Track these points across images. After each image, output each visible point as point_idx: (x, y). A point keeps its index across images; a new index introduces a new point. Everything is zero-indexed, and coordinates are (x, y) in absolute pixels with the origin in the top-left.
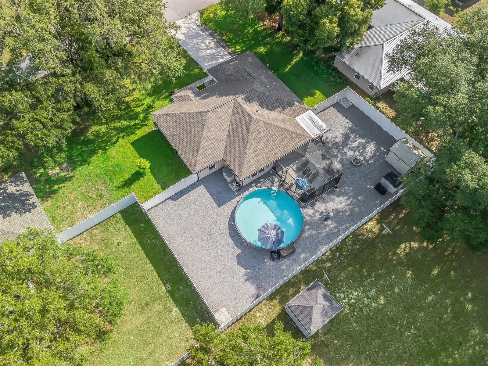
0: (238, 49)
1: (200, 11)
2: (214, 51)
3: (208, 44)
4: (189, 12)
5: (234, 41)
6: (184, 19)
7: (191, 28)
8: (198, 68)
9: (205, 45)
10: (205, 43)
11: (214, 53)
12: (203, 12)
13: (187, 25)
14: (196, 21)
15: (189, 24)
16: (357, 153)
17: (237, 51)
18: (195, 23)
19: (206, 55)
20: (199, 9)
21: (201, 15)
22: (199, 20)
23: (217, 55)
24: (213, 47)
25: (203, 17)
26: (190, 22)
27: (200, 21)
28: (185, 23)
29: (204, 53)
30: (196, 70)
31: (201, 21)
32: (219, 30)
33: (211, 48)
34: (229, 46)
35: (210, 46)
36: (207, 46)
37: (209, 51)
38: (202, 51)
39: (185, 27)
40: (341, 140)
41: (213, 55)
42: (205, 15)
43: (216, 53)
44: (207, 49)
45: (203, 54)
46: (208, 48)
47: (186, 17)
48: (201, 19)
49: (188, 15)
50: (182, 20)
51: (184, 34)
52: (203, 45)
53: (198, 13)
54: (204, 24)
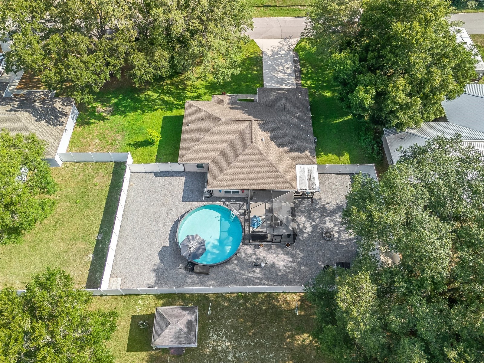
0: (307, 84)
1: (301, 38)
2: (286, 76)
3: (285, 68)
4: (291, 36)
5: (309, 75)
6: (283, 39)
8: (261, 84)
9: (282, 68)
10: (283, 67)
11: (284, 78)
12: (304, 40)
13: (281, 45)
14: (292, 45)
16: (336, 228)
17: (305, 85)
18: (289, 47)
19: (276, 77)
23: (285, 81)
24: (288, 73)
25: (300, 44)
26: (285, 44)
27: (294, 47)
29: (276, 74)
30: (258, 85)
31: (296, 47)
32: (304, 61)
33: (285, 73)
34: (302, 78)
35: (286, 71)
36: (283, 70)
37: (281, 75)
38: (275, 72)
39: (278, 47)
40: (331, 208)
41: (282, 79)
42: (303, 43)
43: (286, 79)
44: (281, 72)
45: (274, 74)
47: (286, 38)
48: (297, 45)
49: (289, 37)
50: (280, 40)
51: (273, 52)
52: (281, 68)
53: (299, 39)
54: (296, 50)
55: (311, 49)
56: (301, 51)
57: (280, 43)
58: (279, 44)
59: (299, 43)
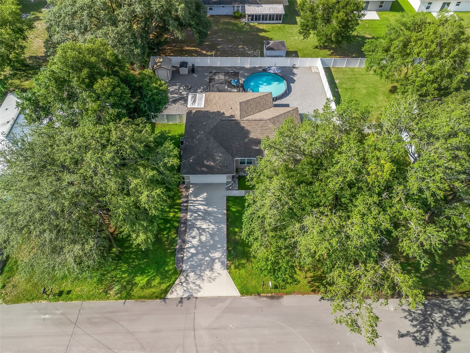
0: (174, 212)
1: (164, 299)
2: (199, 223)
3: (198, 237)
4: (180, 305)
5: (168, 225)
6: (195, 295)
7: (197, 275)
8: (230, 210)
9: (202, 237)
10: (200, 240)
11: (201, 220)
12: (161, 294)
13: (198, 282)
14: (182, 283)
15: (194, 283)
17: (176, 210)
18: (186, 280)
19: (210, 222)
20: (163, 302)
21: (168, 290)
22: (177, 282)
23: (200, 216)
24: (195, 229)
25: (168, 284)
26: (191, 285)
27: (178, 280)
28: (197, 288)
29: (210, 227)
30: (234, 210)
31: (176, 278)
32: (169, 251)
33: (198, 229)
34: (178, 222)
35: (198, 232)
36: (200, 234)
37: (204, 226)
38: (211, 231)
39: (203, 280)
41: (204, 219)
42: (164, 286)
43: (198, 219)
44: (204, 230)
45: (212, 226)
46: (201, 230)
47: (188, 298)
48: (174, 283)
49: (184, 300)
50: (199, 295)
51: (212, 269)
52: (203, 238)
53: (169, 296)
54: (178, 272)
55: (154, 276)
56: (170, 270)
57: (200, 287)
58: (202, 285)
59: (170, 286)
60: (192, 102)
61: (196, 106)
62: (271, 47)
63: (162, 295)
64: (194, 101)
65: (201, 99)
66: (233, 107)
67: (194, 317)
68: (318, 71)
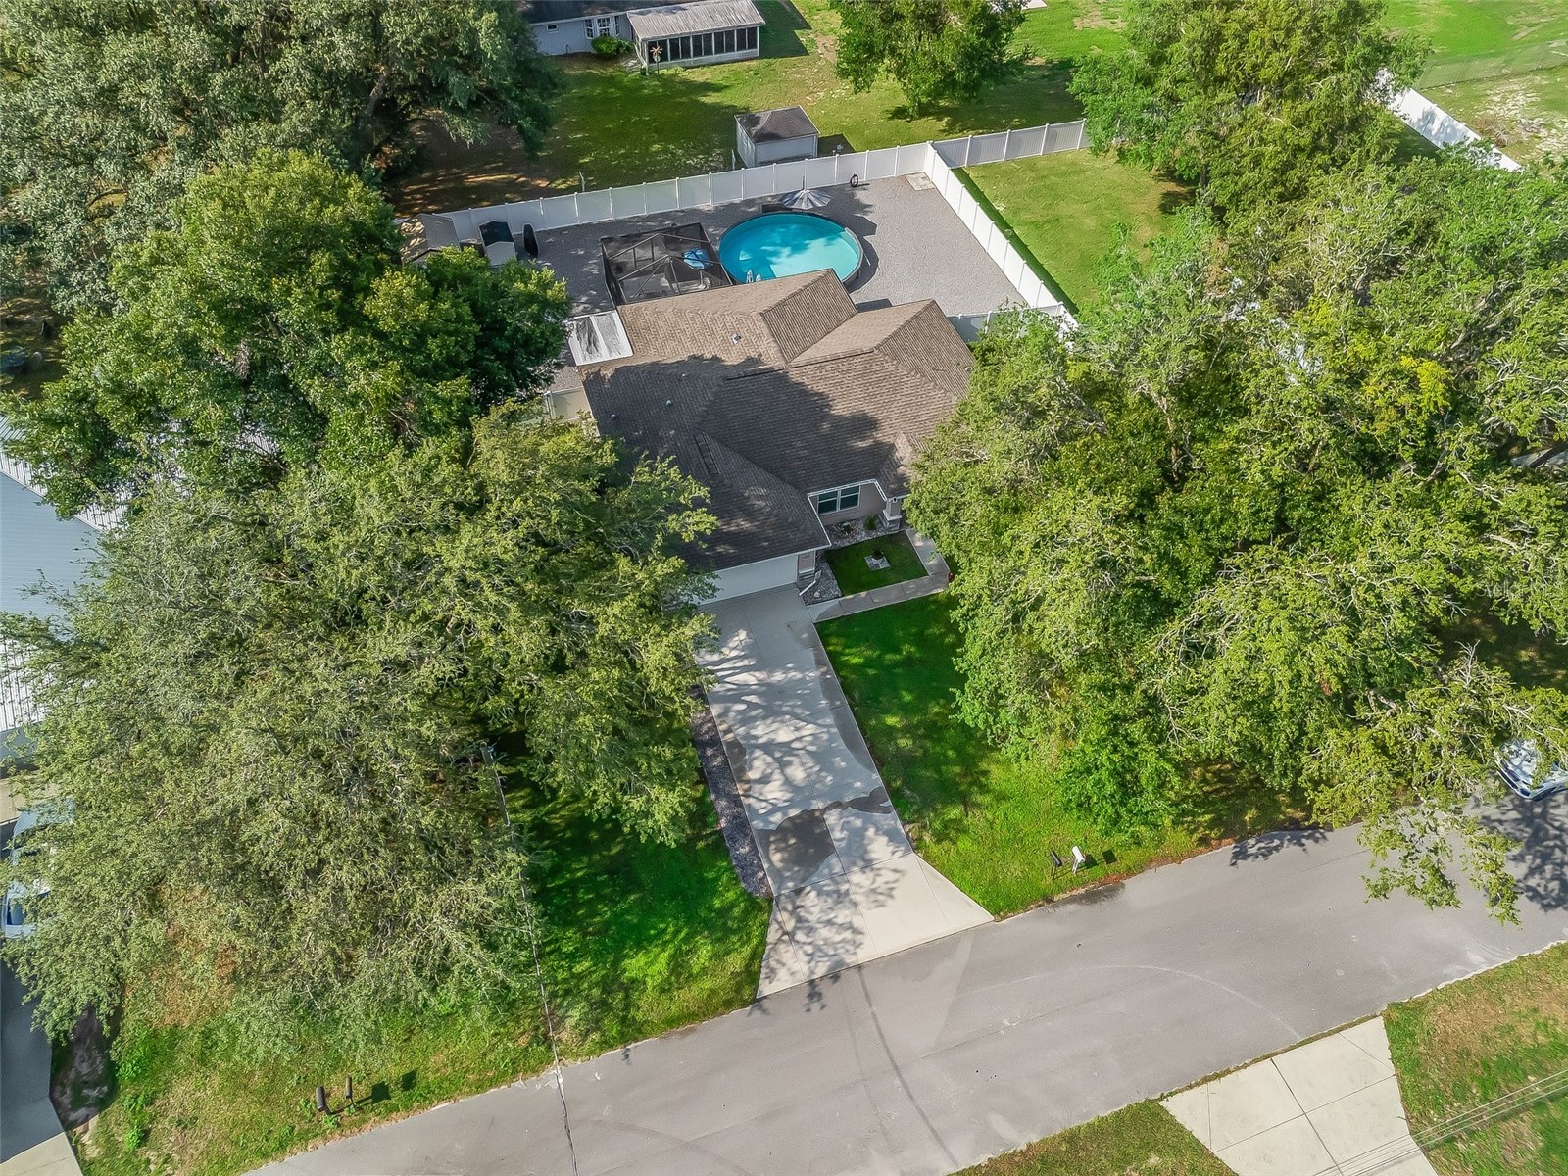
1: (756, 1001)
2: (761, 731)
3: (777, 776)
4: (816, 1006)
6: (850, 960)
7: (828, 894)
8: (846, 665)
9: (789, 771)
10: (788, 782)
11: (764, 718)
12: (738, 989)
13: (842, 916)
14: (791, 935)
15: (830, 923)
18: (799, 920)
19: (798, 717)
20: (757, 1014)
21: (755, 968)
22: (773, 935)
23: (756, 706)
24: (758, 753)
25: (747, 950)
26: (825, 932)
27: (774, 927)
28: (848, 935)
29: (804, 733)
30: (855, 660)
31: (766, 925)
32: (701, 844)
33: (769, 747)
35: (769, 759)
36: (783, 765)
37: (784, 735)
38: (812, 743)
39: (855, 904)
41: (771, 713)
42: (736, 962)
43: (755, 719)
44: (787, 747)
45: (810, 729)
46: (781, 753)
47: (834, 976)
48: (763, 942)
49: (822, 987)
50: (862, 956)
51: (868, 865)
52: (797, 774)
53: (766, 988)
54: (759, 906)
55: (686, 940)
56: (733, 905)
57: (856, 931)
58: (857, 922)
59: (756, 956)
60: (585, 346)
61: (603, 355)
62: (769, 130)
63: (744, 991)
64: (592, 343)
65: (610, 330)
66: (743, 332)
67: (878, 1027)
68: (930, 186)
